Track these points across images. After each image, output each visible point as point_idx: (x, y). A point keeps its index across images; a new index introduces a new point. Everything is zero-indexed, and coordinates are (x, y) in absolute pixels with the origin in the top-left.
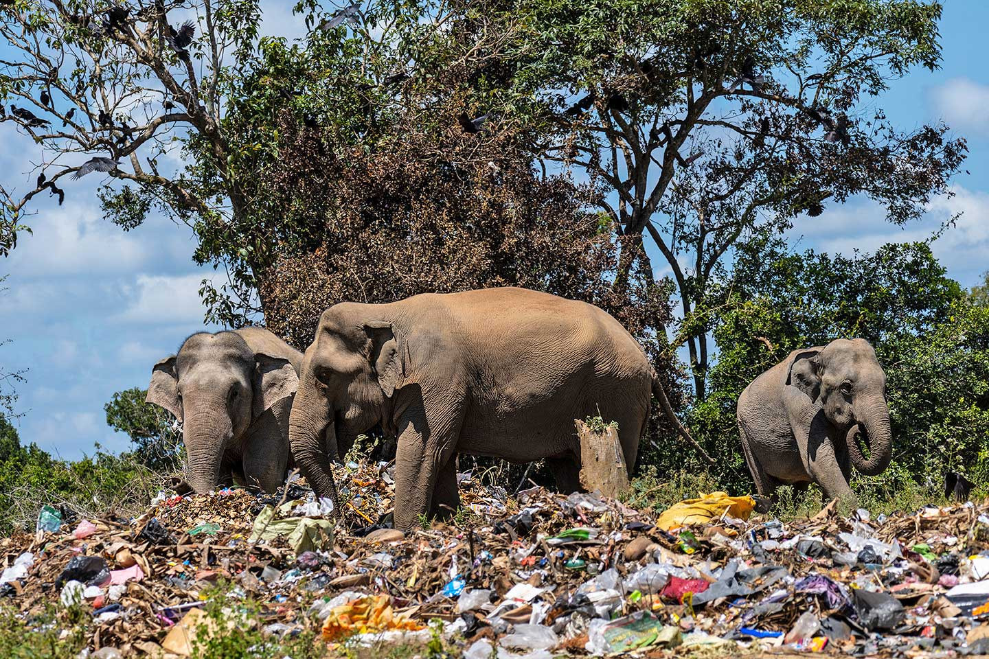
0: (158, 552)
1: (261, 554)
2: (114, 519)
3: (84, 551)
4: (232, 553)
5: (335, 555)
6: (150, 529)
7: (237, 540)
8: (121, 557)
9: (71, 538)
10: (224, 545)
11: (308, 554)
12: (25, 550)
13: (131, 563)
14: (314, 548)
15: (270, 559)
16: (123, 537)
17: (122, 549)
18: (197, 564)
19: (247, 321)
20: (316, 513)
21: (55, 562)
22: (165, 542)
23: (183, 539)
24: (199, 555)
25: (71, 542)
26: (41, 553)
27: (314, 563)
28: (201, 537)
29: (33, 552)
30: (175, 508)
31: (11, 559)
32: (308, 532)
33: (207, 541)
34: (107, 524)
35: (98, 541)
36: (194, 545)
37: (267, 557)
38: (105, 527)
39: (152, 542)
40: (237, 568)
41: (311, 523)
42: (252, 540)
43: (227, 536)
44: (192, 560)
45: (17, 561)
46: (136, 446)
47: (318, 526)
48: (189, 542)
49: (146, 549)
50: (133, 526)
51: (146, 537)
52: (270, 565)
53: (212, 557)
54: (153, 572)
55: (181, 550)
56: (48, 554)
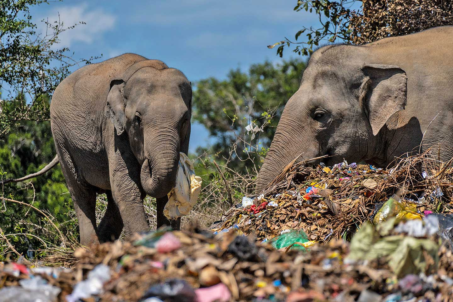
0: (246, 271)
1: (360, 277)
2: (197, 231)
3: (165, 267)
4: (328, 274)
5: (439, 280)
6: (237, 244)
7: (332, 260)
8: (206, 275)
9: (151, 251)
10: (318, 264)
11: (411, 278)
12: (100, 263)
13: (216, 282)
14: (418, 272)
15: (368, 282)
16: (210, 253)
17: (207, 266)
18: (288, 285)
19: (343, 11)
20: (420, 231)
21: (132, 277)
22: (254, 259)
23: (273, 257)
24: (291, 276)
25: (151, 257)
26: (118, 267)
27: (417, 288)
28: (292, 254)
29: (110, 264)
30: (259, 215)
31: (85, 272)
32: (411, 254)
33: (299, 259)
34: (190, 237)
35: (181, 255)
36: (286, 264)
37: (366, 279)
38: (188, 240)
39: (240, 260)
40: (332, 291)
41: (414, 243)
42: (348, 260)
43: (321, 255)
44: (283, 281)
45: (91, 275)
46: (214, 141)
47: (422, 248)
48: (280, 260)
49: (233, 267)
50: (219, 241)
51: (234, 254)
52: (370, 289)
53: (306, 279)
54: (240, 293)
55: (271, 269)
56: (126, 269)
